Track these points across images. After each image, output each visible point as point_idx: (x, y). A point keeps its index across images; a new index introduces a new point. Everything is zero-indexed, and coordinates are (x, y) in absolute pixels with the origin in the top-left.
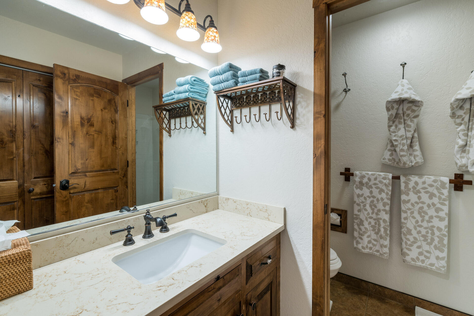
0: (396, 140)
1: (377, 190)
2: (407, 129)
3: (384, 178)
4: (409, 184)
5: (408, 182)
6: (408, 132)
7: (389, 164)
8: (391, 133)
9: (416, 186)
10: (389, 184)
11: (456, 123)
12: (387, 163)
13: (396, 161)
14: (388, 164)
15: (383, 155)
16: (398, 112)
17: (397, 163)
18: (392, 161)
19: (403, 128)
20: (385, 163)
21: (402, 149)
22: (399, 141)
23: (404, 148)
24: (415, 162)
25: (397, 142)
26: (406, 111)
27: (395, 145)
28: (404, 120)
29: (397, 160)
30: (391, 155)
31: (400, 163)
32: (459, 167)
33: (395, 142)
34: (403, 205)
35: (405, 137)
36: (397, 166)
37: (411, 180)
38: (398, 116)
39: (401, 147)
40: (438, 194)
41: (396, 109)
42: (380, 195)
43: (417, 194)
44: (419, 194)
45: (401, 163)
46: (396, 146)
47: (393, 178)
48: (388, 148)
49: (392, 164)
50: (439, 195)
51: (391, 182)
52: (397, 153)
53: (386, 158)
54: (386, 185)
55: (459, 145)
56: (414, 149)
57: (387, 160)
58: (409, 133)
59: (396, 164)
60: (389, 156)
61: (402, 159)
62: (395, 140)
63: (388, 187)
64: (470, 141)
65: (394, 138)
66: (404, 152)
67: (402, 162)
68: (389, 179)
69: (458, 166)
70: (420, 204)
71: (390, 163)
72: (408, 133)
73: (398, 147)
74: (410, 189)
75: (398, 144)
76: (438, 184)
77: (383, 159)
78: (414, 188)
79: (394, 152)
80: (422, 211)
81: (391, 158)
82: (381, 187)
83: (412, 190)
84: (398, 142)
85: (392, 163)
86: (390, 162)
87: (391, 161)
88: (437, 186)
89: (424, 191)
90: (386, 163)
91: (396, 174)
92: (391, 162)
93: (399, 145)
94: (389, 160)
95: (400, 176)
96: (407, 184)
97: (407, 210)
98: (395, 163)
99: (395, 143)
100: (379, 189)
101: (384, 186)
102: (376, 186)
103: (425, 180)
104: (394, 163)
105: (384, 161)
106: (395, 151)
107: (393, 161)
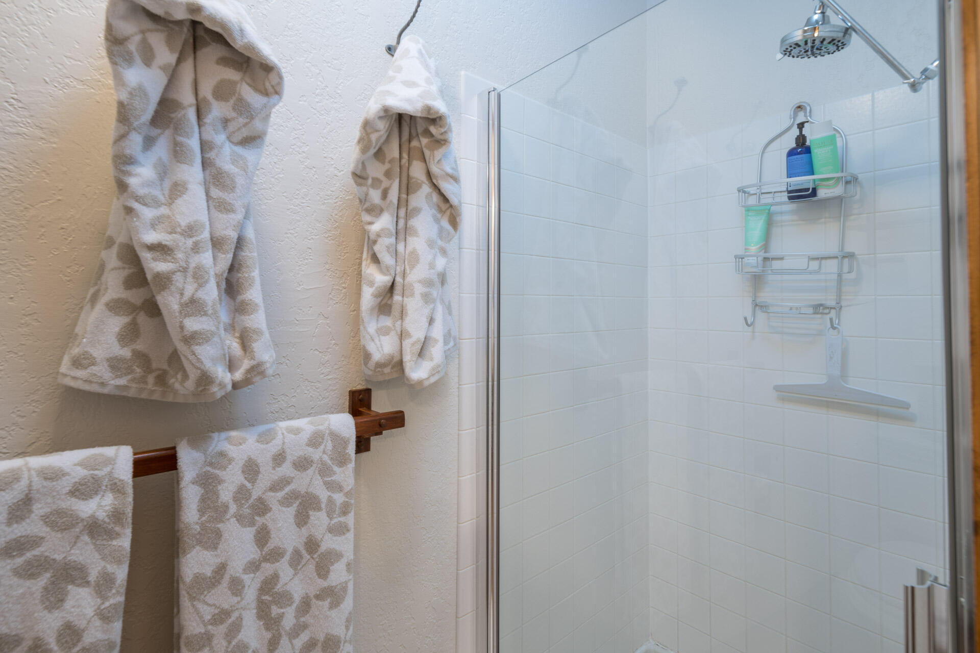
0: (160, 249)
1: (28, 583)
2: (215, 192)
3: (83, 490)
4: (220, 481)
5: (217, 472)
6: (220, 211)
7: (117, 387)
8: (136, 205)
9: (249, 485)
10: (117, 515)
11: (367, 205)
12: (103, 384)
13: (154, 365)
14: (106, 391)
15: (71, 336)
16: (173, 95)
17: (162, 379)
18: (132, 372)
19: (200, 184)
20: (87, 387)
21: (193, 301)
22: (180, 255)
23: (201, 294)
24: (246, 364)
25: (165, 261)
26: (210, 97)
27: (158, 276)
28: (205, 146)
29: (159, 363)
30: (130, 334)
31: (179, 376)
32: (373, 369)
33: (154, 259)
34: (191, 610)
35: (206, 235)
36: (156, 397)
37: (230, 461)
38: (173, 115)
39: (189, 290)
40: (323, 494)
41: (163, 68)
42: (56, 613)
43: (252, 523)
44: (259, 520)
45: (186, 376)
46: (164, 281)
47: (142, 467)
48: (109, 291)
49: (134, 385)
50: (330, 496)
51: (130, 499)
52: (163, 324)
53: (98, 353)
54: (94, 528)
55: (376, 285)
56: (243, 302)
57: (102, 371)
58: (225, 216)
59: (156, 384)
60: (116, 343)
61: (191, 357)
62: (152, 248)
63: (112, 539)
64: (404, 275)
65: (151, 237)
66: (204, 319)
67: (193, 375)
68: (116, 488)
69: (372, 364)
70: (263, 565)
71: (122, 381)
72: (220, 216)
73: (173, 288)
74: (226, 507)
75: (174, 273)
76: (324, 452)
77: (77, 363)
78: (241, 494)
79: (142, 318)
80: (270, 599)
81: (126, 353)
82: (58, 557)
83: (233, 508)
84: (175, 260)
85: (133, 380)
86: (120, 377)
87: (129, 371)
88: (321, 458)
89: (280, 495)
90: (95, 388)
91: (155, 444)
92: (130, 377)
93: (178, 278)
94: (115, 364)
95: (174, 448)
96: (208, 482)
97: (210, 627)
98: (151, 379)
99: (155, 266)
100: (48, 575)
101: (86, 538)
102: (19, 561)
103: (284, 443)
104: (143, 380)
105: (80, 373)
106: (153, 309)
107: (138, 370)
